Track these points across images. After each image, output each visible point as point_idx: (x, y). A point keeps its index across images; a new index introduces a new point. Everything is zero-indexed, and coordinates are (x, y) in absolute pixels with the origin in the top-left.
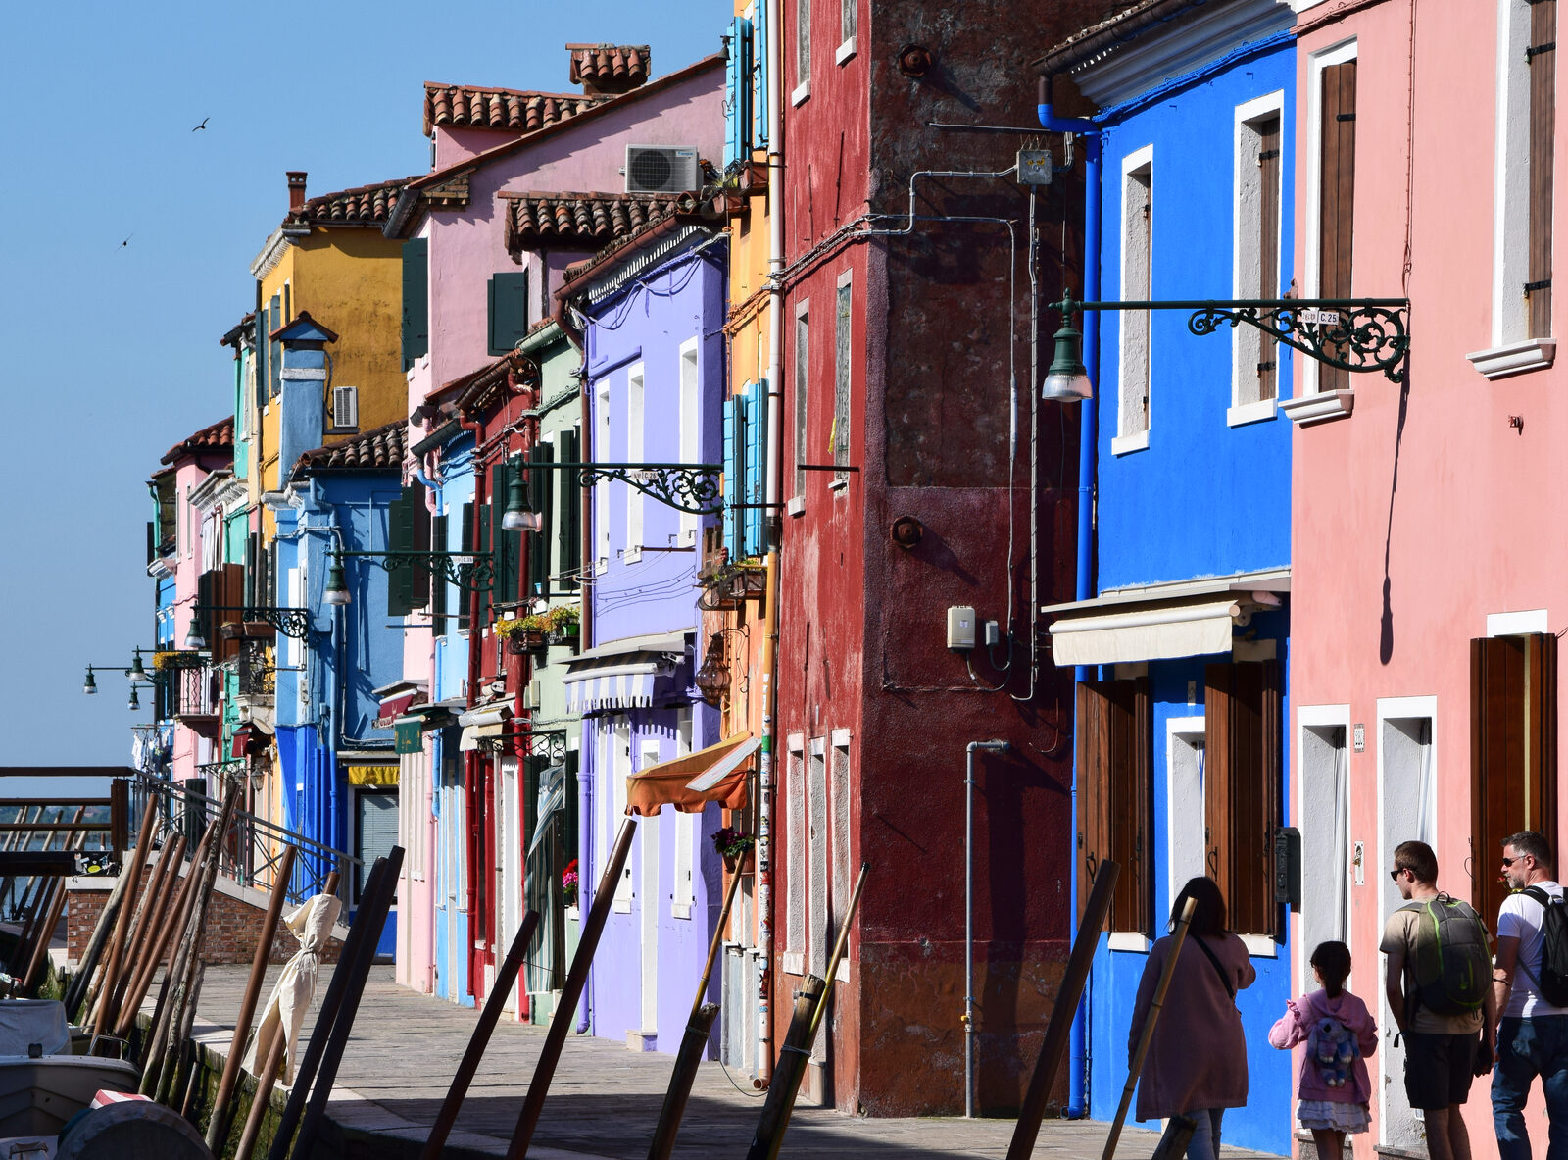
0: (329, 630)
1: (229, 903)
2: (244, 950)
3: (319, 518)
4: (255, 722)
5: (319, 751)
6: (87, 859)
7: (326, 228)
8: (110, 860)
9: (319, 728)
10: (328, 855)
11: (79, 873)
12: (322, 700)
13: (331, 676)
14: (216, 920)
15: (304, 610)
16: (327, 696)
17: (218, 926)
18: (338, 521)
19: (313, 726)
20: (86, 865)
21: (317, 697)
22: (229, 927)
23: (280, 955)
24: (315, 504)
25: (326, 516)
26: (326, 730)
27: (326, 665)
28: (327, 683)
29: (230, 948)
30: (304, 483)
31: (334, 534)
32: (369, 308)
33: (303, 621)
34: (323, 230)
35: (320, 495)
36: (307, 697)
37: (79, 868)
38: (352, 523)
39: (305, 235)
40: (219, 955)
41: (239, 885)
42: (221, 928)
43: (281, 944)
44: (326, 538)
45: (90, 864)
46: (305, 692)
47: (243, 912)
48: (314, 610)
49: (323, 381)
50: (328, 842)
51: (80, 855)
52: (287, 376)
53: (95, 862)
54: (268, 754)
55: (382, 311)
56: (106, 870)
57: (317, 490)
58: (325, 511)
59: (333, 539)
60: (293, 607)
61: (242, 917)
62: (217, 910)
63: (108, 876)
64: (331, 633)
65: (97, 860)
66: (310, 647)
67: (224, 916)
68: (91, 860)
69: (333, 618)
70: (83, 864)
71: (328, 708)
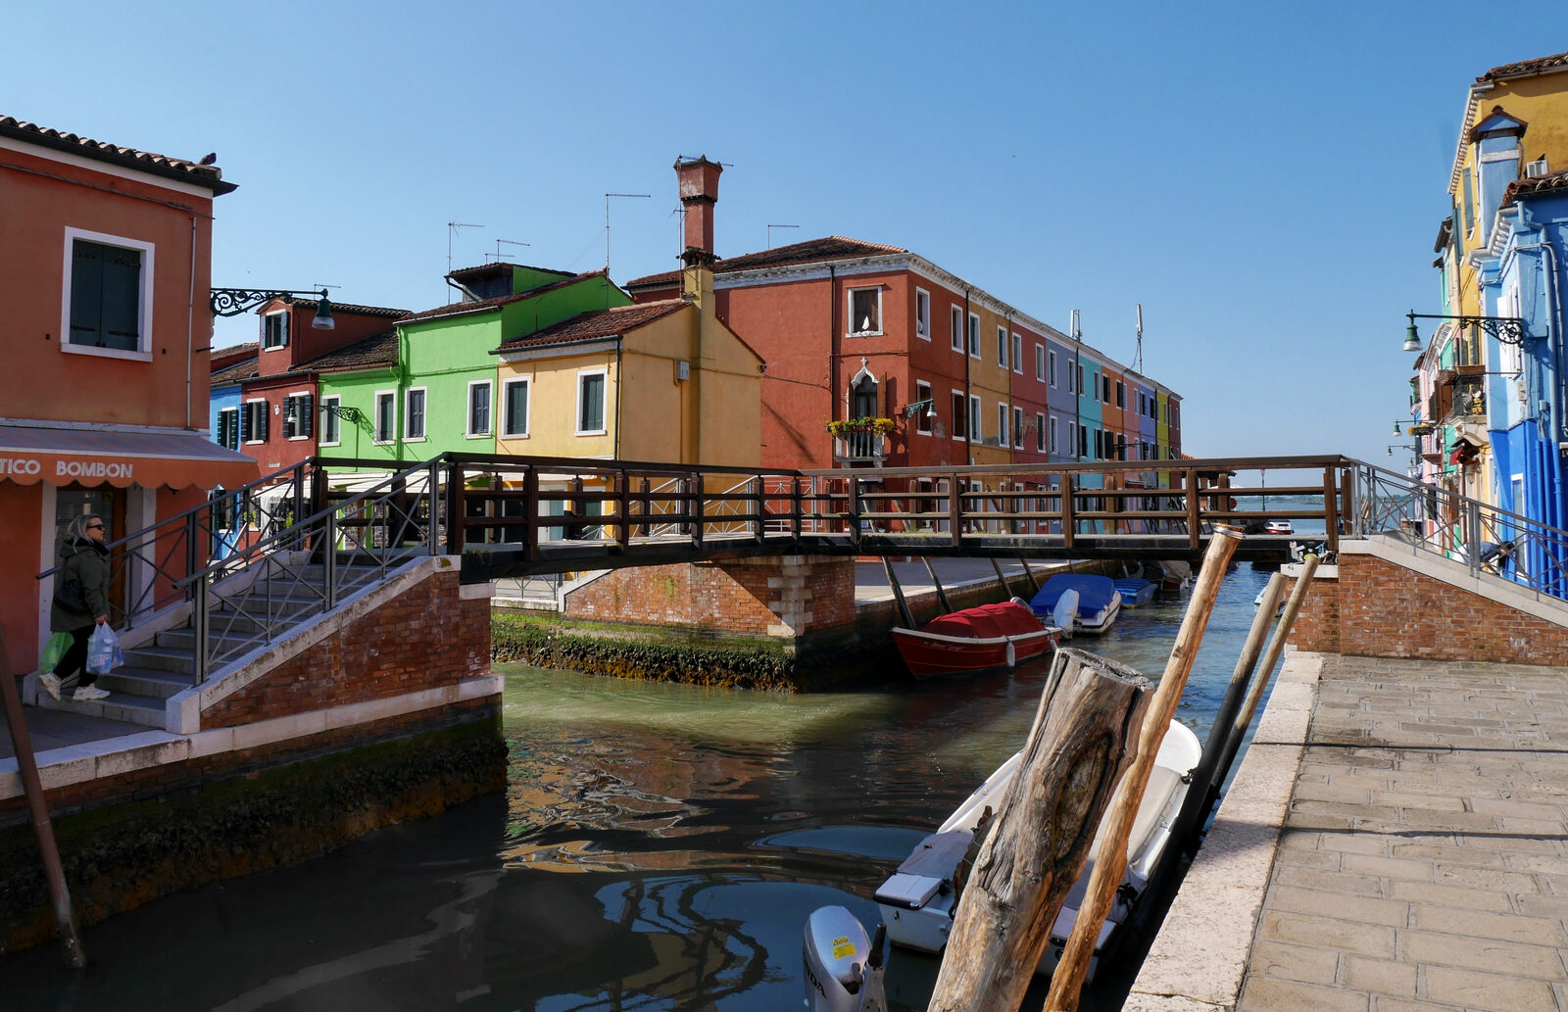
0: (1545, 335)
1: (1461, 595)
2: (1482, 647)
3: (1529, 238)
4: (1467, 437)
5: (1541, 443)
6: (1303, 547)
7: (1505, 82)
8: (1326, 548)
9: (1539, 423)
10: (1554, 535)
11: (1295, 561)
12: (1541, 397)
13: (1550, 376)
14: (1447, 613)
15: (1518, 319)
16: (1545, 393)
17: (1449, 620)
18: (1548, 238)
19: (1532, 421)
20: (1301, 553)
21: (1536, 396)
22: (1462, 622)
23: (1526, 655)
24: (1525, 225)
25: (1536, 235)
26: (1546, 424)
27: (1543, 367)
28: (1544, 382)
29: (1465, 644)
30: (1513, 209)
31: (1544, 249)
32: (1545, 133)
33: (1518, 329)
34: (1503, 84)
35: (1529, 217)
36: (1526, 396)
37: (1294, 556)
38: (1562, 238)
39: (1490, 89)
40: (1452, 650)
41: (1472, 576)
42: (1453, 622)
43: (1527, 643)
44: (1537, 254)
45: (1305, 552)
46: (1523, 392)
47: (1479, 605)
48: (1528, 319)
49: (1518, 159)
50: (1554, 523)
51: (1295, 543)
52: (1485, 160)
53: (1310, 550)
54: (1477, 459)
55: (1556, 133)
56: (1322, 559)
57: (1525, 214)
58: (1535, 231)
59: (1544, 254)
60: (1506, 316)
61: (1477, 611)
62: (1447, 602)
63: (1326, 564)
64: (1547, 337)
65: (1313, 547)
66: (1526, 352)
67: (1456, 609)
68: (1307, 547)
69: (1549, 323)
70: (1298, 552)
71: (1548, 405)
